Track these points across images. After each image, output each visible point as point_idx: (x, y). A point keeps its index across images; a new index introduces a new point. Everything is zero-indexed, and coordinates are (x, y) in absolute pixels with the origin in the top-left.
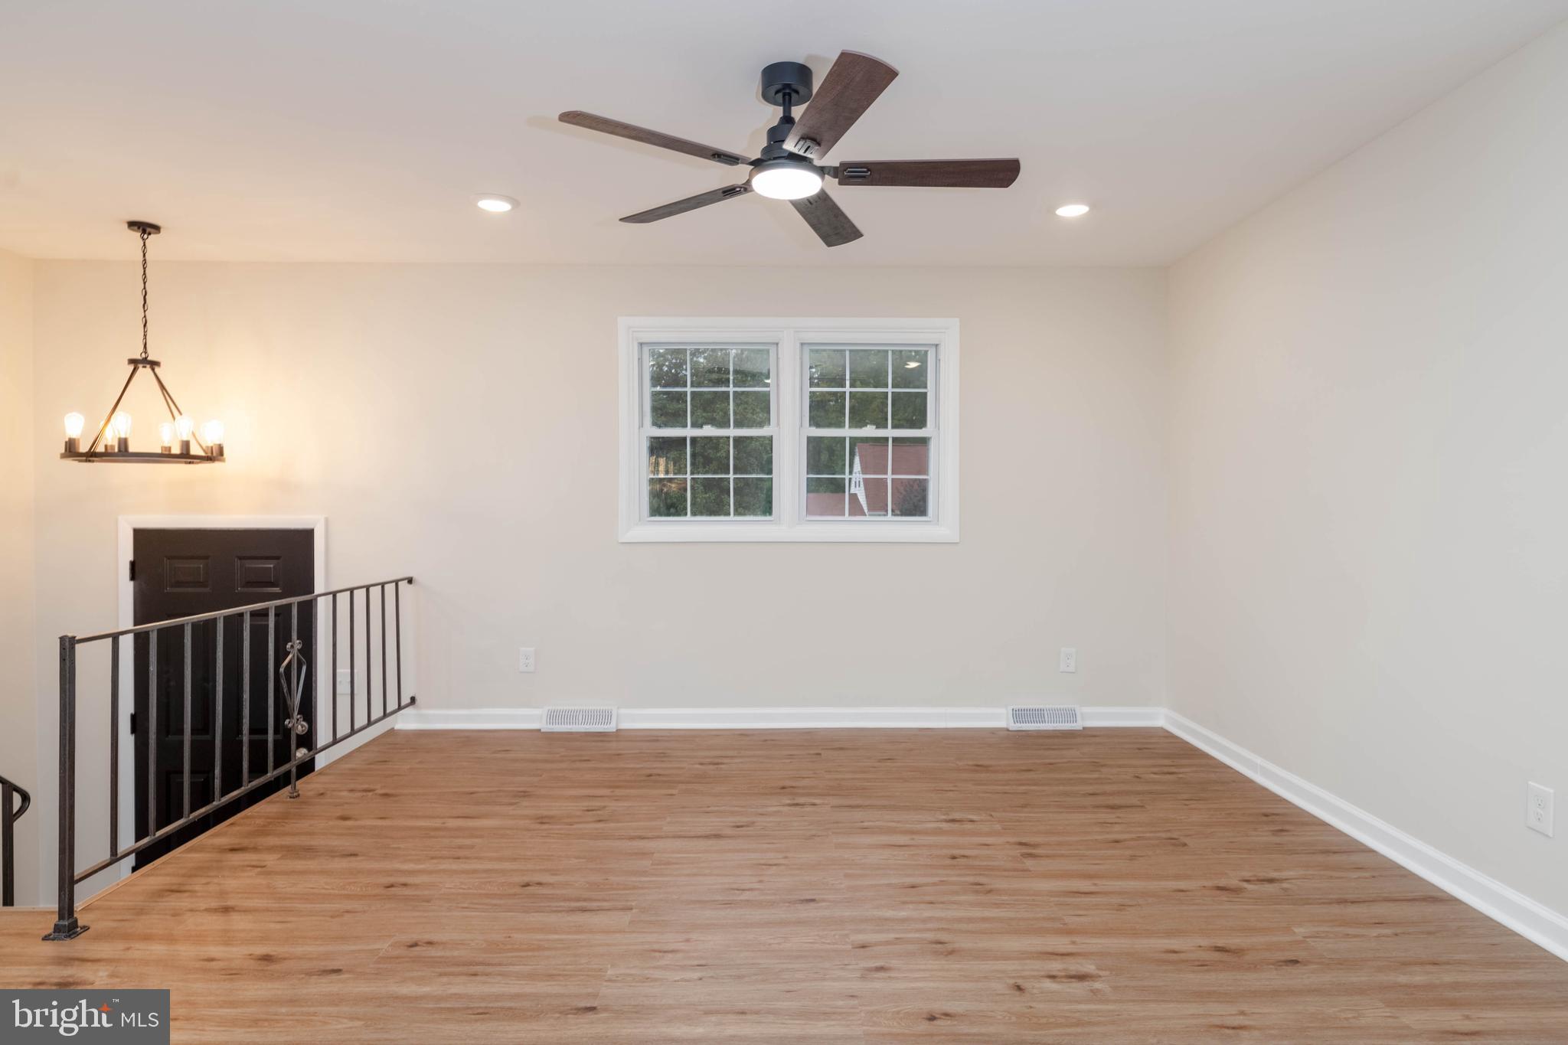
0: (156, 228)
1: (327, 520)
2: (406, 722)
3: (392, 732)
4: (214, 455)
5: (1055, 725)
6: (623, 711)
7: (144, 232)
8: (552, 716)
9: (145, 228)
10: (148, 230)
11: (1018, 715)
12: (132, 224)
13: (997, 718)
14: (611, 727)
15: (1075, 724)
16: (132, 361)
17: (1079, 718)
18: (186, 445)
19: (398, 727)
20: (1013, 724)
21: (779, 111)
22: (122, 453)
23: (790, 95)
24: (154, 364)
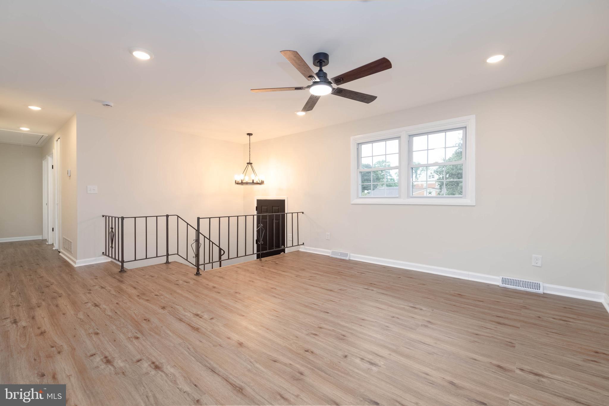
0: (252, 134)
1: (287, 198)
2: (302, 249)
3: (298, 251)
4: (262, 183)
5: (526, 289)
6: (351, 254)
7: (250, 135)
8: (333, 253)
9: (250, 134)
10: (251, 135)
11: (504, 281)
12: (248, 134)
13: (496, 280)
14: (347, 258)
15: (538, 290)
16: (248, 163)
17: (541, 288)
18: (253, 181)
19: (300, 250)
20: (501, 284)
21: (318, 68)
22: (253, 183)
23: (322, 62)
24: (251, 163)
